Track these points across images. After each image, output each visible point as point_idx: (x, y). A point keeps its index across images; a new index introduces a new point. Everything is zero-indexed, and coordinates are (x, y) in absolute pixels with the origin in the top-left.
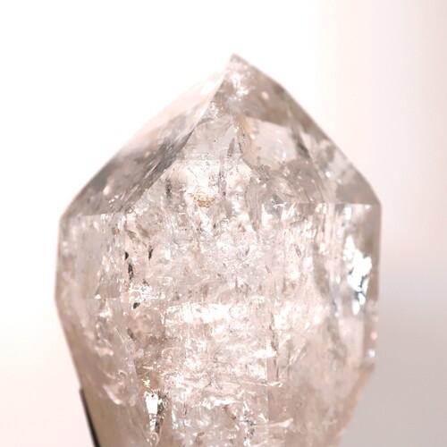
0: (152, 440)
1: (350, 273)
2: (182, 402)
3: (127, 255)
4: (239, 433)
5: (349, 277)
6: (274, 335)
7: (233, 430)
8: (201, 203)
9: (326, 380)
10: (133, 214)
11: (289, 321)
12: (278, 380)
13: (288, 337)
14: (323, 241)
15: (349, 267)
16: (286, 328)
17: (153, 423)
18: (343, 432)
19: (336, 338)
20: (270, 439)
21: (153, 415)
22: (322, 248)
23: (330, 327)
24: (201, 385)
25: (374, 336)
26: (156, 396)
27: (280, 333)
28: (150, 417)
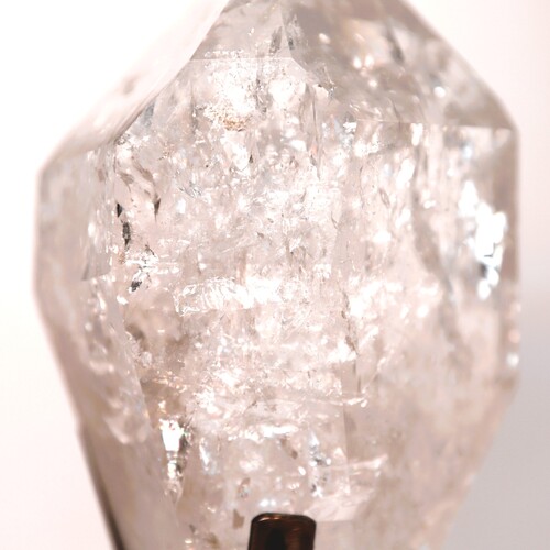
0: (172, 492)
1: (473, 233)
2: (214, 432)
3: (119, 210)
4: (305, 479)
5: (470, 242)
6: (350, 326)
7: (294, 475)
8: (230, 125)
9: (441, 400)
10: (127, 146)
11: (374, 306)
12: (359, 396)
13: (374, 331)
14: (426, 185)
15: (469, 227)
16: (371, 316)
17: (172, 467)
18: (470, 479)
19: (453, 335)
20: (352, 487)
21: (172, 453)
22: (425, 195)
23: (444, 320)
24: (242, 407)
25: (515, 337)
26: (176, 425)
27: (360, 325)
28: (169, 456)
